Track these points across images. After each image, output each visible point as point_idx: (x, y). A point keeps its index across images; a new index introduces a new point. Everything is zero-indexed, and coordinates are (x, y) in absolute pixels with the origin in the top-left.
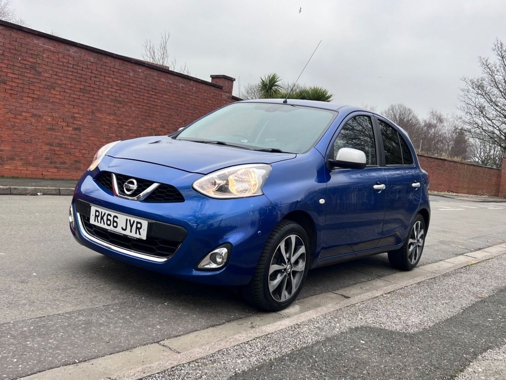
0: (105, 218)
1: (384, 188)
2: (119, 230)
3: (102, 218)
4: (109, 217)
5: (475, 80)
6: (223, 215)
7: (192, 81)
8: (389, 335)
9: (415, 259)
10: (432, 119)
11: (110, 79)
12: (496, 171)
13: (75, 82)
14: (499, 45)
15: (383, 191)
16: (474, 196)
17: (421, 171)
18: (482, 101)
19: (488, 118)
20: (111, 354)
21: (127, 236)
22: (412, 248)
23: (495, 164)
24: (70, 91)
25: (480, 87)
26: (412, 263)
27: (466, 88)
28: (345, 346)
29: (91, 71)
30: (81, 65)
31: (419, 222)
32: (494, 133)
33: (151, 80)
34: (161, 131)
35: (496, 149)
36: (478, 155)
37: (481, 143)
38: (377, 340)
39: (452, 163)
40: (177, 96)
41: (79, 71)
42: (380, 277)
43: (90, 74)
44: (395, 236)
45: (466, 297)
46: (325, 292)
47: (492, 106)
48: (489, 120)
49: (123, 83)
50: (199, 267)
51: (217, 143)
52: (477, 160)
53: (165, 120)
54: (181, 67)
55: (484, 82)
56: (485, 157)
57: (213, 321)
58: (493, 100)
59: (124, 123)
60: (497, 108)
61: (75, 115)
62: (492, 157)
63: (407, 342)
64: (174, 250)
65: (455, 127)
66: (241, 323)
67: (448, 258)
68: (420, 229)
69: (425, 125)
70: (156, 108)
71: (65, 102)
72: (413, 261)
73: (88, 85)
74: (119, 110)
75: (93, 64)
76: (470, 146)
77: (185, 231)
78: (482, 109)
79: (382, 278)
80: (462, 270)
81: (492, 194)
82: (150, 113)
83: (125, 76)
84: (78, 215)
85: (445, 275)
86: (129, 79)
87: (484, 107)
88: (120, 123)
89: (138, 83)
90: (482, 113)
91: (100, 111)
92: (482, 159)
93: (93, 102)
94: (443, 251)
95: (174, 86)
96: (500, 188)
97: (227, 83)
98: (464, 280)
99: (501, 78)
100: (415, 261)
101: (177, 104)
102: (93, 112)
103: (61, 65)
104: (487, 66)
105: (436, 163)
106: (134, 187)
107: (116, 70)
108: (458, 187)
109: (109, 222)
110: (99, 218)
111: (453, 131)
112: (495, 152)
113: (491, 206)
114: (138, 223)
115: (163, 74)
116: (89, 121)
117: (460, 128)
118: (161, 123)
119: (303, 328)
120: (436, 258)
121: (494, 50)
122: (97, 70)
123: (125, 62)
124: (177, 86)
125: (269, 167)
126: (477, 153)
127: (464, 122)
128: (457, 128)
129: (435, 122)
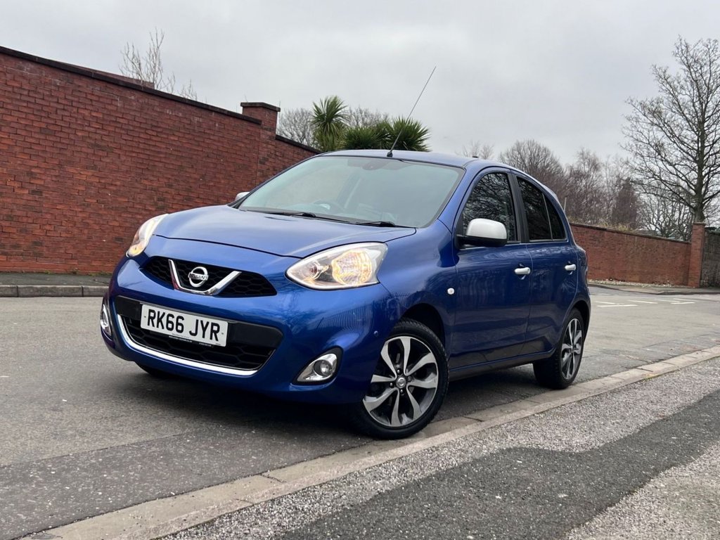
0: (164, 320)
1: (529, 272)
2: (186, 335)
3: (160, 320)
4: (170, 319)
5: (648, 103)
6: (324, 312)
7: (213, 114)
8: (551, 454)
9: (571, 373)
10: (582, 165)
11: (86, 113)
12: (683, 245)
13: (33, 117)
14: (684, 48)
15: (527, 276)
16: (650, 285)
17: (575, 248)
18: (660, 135)
19: (669, 163)
20: (210, 486)
21: (199, 342)
22: (566, 356)
23: (682, 234)
24: (24, 133)
25: (656, 113)
26: (567, 378)
27: (634, 115)
28: (499, 465)
29: (56, 100)
30: (41, 91)
31: (576, 320)
32: (678, 185)
33: (149, 112)
34: (166, 192)
35: (683, 210)
36: (655, 221)
37: (658, 201)
38: (537, 460)
39: (615, 234)
40: (191, 137)
41: (38, 101)
42: (524, 397)
43: (55, 105)
44: (543, 339)
45: (643, 416)
46: (455, 417)
47: (674, 142)
48: (671, 164)
49: (106, 117)
50: (299, 379)
51: (303, 215)
52: (653, 228)
53: (172, 175)
54: (184, 86)
55: (661, 105)
56: (666, 224)
57: (320, 451)
58: (677, 133)
59: (109, 181)
60: (682, 147)
61: (33, 171)
62: (677, 223)
63: (574, 461)
64: (265, 359)
65: (618, 176)
66: (355, 452)
67: (615, 373)
68: (577, 329)
69: (571, 174)
70: (157, 157)
71: (17, 149)
72: (569, 376)
73: (53, 122)
74: (101, 161)
75: (60, 90)
76: (642, 206)
77: (281, 333)
78: (659, 148)
79: (528, 399)
80: (637, 386)
81: (678, 281)
82: (148, 165)
83: (110, 107)
84: (119, 317)
85: (613, 392)
86: (116, 111)
87: (662, 144)
88: (103, 181)
89: (129, 117)
90: (659, 154)
91: (71, 163)
92: (661, 226)
93: (61, 149)
94: (609, 364)
95: (185, 121)
96: (691, 272)
97: (267, 115)
98: (639, 397)
99: (687, 98)
100: (571, 376)
101: (191, 149)
102: (60, 165)
103: (9, 92)
104: (664, 78)
105: (589, 235)
106: (205, 277)
107: (94, 98)
108: (625, 272)
109: (170, 326)
110: (155, 321)
111: (615, 182)
112: (682, 215)
113: (676, 300)
114: (213, 324)
115: (168, 102)
116: (54, 179)
117: (625, 178)
118: (166, 181)
119: (442, 450)
120: (599, 373)
121: (676, 55)
122: (65, 99)
123: (109, 85)
124: (191, 121)
125: (384, 247)
126: (654, 217)
127: (633, 169)
128: (621, 179)
129: (587, 169)
